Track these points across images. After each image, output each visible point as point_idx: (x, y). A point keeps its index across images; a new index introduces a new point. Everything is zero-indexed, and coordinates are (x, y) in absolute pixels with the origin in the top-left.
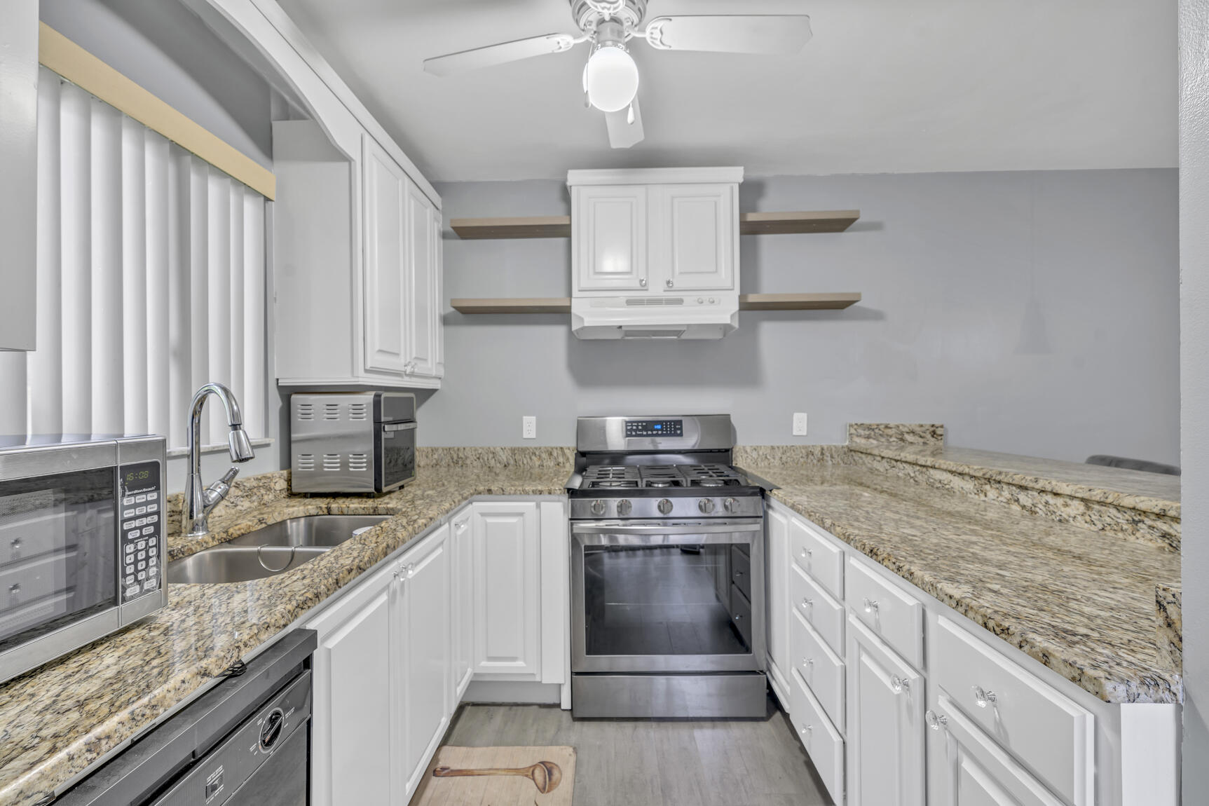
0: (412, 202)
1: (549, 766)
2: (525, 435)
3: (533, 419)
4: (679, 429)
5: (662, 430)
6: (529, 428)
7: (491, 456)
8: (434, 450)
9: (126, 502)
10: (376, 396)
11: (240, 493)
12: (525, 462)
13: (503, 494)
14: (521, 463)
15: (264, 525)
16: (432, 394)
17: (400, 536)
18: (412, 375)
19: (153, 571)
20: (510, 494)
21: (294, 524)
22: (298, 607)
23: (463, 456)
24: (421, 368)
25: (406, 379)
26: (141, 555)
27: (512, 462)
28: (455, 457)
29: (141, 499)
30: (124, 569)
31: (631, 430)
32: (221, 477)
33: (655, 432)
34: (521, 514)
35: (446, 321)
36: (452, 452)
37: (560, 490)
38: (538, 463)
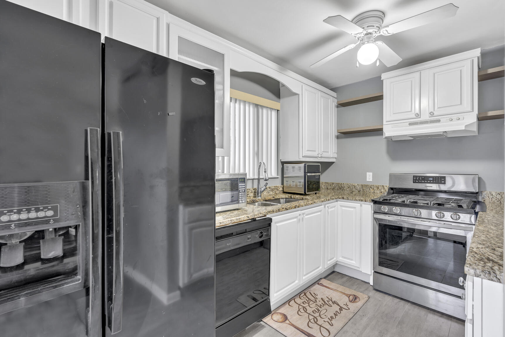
0: (322, 99)
1: (356, 297)
2: (368, 180)
3: (371, 174)
4: (443, 180)
5: (433, 180)
6: (369, 177)
7: (353, 187)
8: (333, 184)
9: (240, 185)
10: (305, 164)
11: (270, 190)
12: (367, 190)
13: (348, 200)
14: (365, 190)
15: (274, 199)
16: (333, 164)
17: (301, 204)
18: (321, 157)
19: (244, 199)
20: (350, 200)
21: (282, 200)
22: (268, 212)
23: (343, 186)
24: (325, 155)
25: (319, 158)
26: (242, 195)
27: (362, 190)
28: (340, 186)
29: (242, 184)
30: (239, 197)
31: (416, 180)
32: (264, 185)
33: (428, 181)
34: (355, 208)
35: (338, 137)
36: (339, 185)
37: (369, 200)
38: (372, 191)
